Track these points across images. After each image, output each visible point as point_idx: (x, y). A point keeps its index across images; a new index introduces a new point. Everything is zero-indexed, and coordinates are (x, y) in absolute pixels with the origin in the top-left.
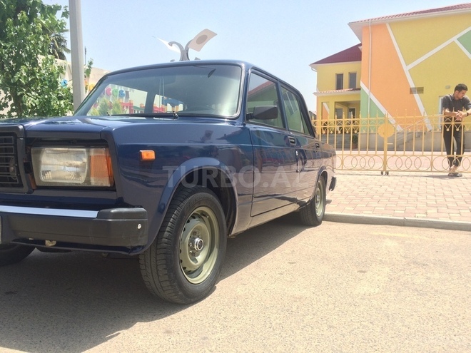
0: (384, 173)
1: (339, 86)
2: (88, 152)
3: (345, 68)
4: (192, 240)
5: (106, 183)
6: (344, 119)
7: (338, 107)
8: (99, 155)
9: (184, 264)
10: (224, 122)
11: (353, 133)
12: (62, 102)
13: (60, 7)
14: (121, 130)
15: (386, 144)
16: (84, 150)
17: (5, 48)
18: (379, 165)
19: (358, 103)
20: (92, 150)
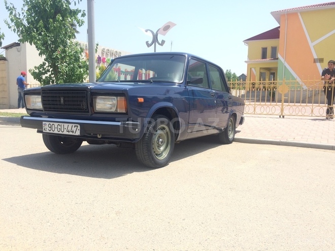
0: (281, 116)
1: (264, 56)
2: (117, 98)
3: (268, 43)
4: (158, 140)
5: (124, 111)
6: (267, 81)
7: (262, 71)
8: (122, 100)
9: (154, 150)
10: (175, 85)
11: (273, 90)
12: (82, 70)
13: (81, 10)
14: (130, 89)
15: (283, 98)
16: (115, 97)
17: (49, 36)
18: (278, 112)
19: (276, 69)
20: (119, 97)
